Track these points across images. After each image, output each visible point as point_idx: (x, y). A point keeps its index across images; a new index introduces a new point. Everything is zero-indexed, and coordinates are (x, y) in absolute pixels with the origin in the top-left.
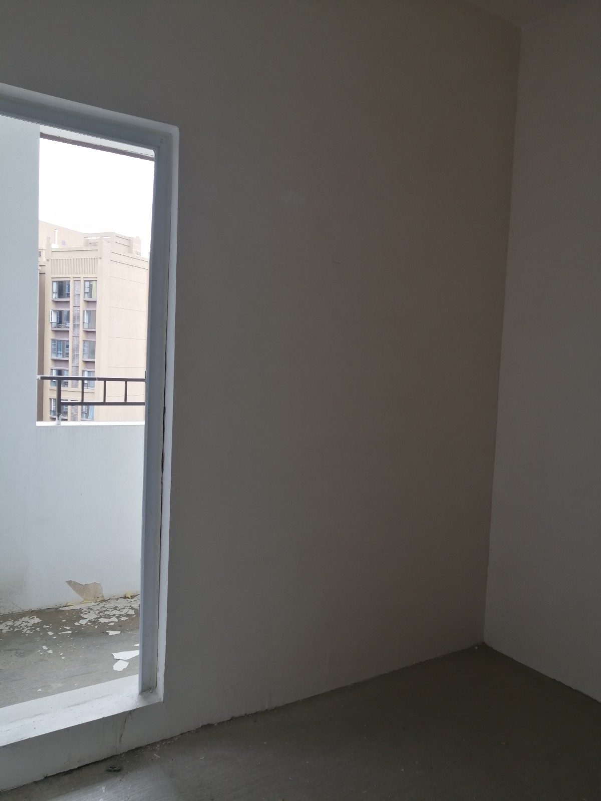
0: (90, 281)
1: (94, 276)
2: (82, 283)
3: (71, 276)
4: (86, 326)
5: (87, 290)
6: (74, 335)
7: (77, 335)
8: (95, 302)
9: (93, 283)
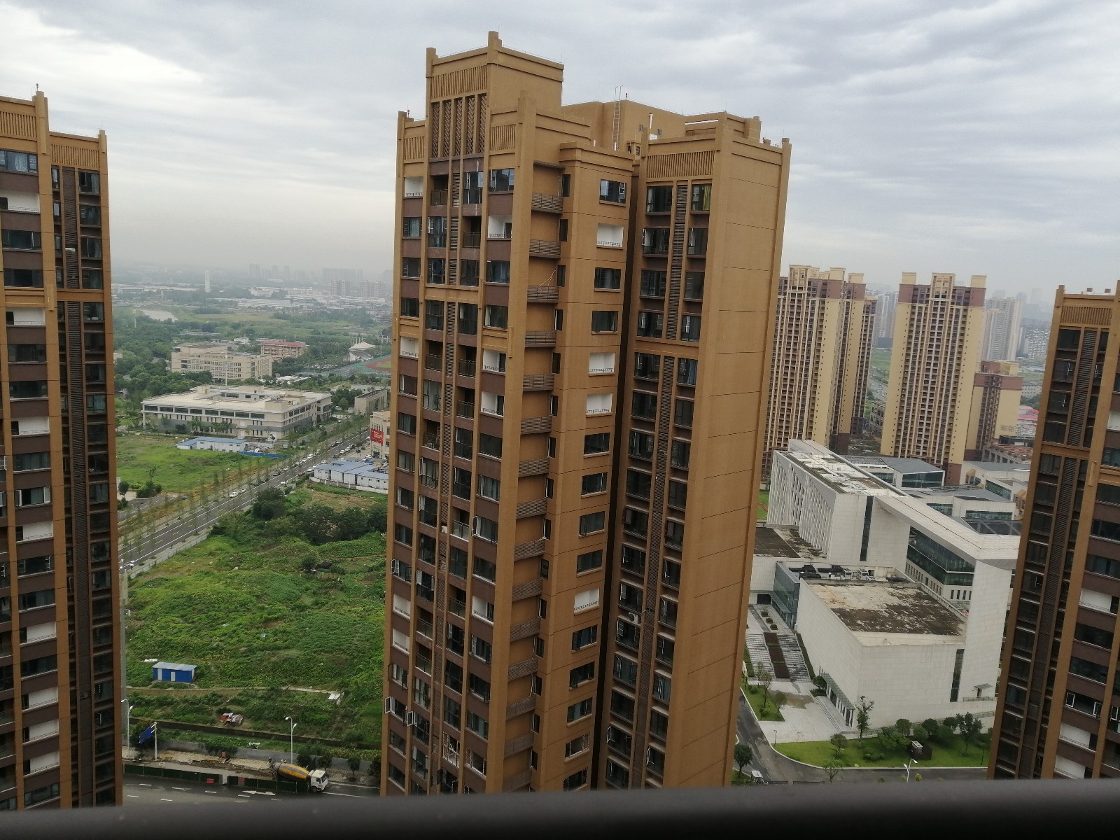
0: (701, 186)
1: (708, 177)
2: (689, 189)
3: (674, 179)
4: (692, 251)
5: (696, 199)
6: (674, 264)
7: (678, 264)
8: (707, 216)
9: (706, 189)
